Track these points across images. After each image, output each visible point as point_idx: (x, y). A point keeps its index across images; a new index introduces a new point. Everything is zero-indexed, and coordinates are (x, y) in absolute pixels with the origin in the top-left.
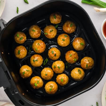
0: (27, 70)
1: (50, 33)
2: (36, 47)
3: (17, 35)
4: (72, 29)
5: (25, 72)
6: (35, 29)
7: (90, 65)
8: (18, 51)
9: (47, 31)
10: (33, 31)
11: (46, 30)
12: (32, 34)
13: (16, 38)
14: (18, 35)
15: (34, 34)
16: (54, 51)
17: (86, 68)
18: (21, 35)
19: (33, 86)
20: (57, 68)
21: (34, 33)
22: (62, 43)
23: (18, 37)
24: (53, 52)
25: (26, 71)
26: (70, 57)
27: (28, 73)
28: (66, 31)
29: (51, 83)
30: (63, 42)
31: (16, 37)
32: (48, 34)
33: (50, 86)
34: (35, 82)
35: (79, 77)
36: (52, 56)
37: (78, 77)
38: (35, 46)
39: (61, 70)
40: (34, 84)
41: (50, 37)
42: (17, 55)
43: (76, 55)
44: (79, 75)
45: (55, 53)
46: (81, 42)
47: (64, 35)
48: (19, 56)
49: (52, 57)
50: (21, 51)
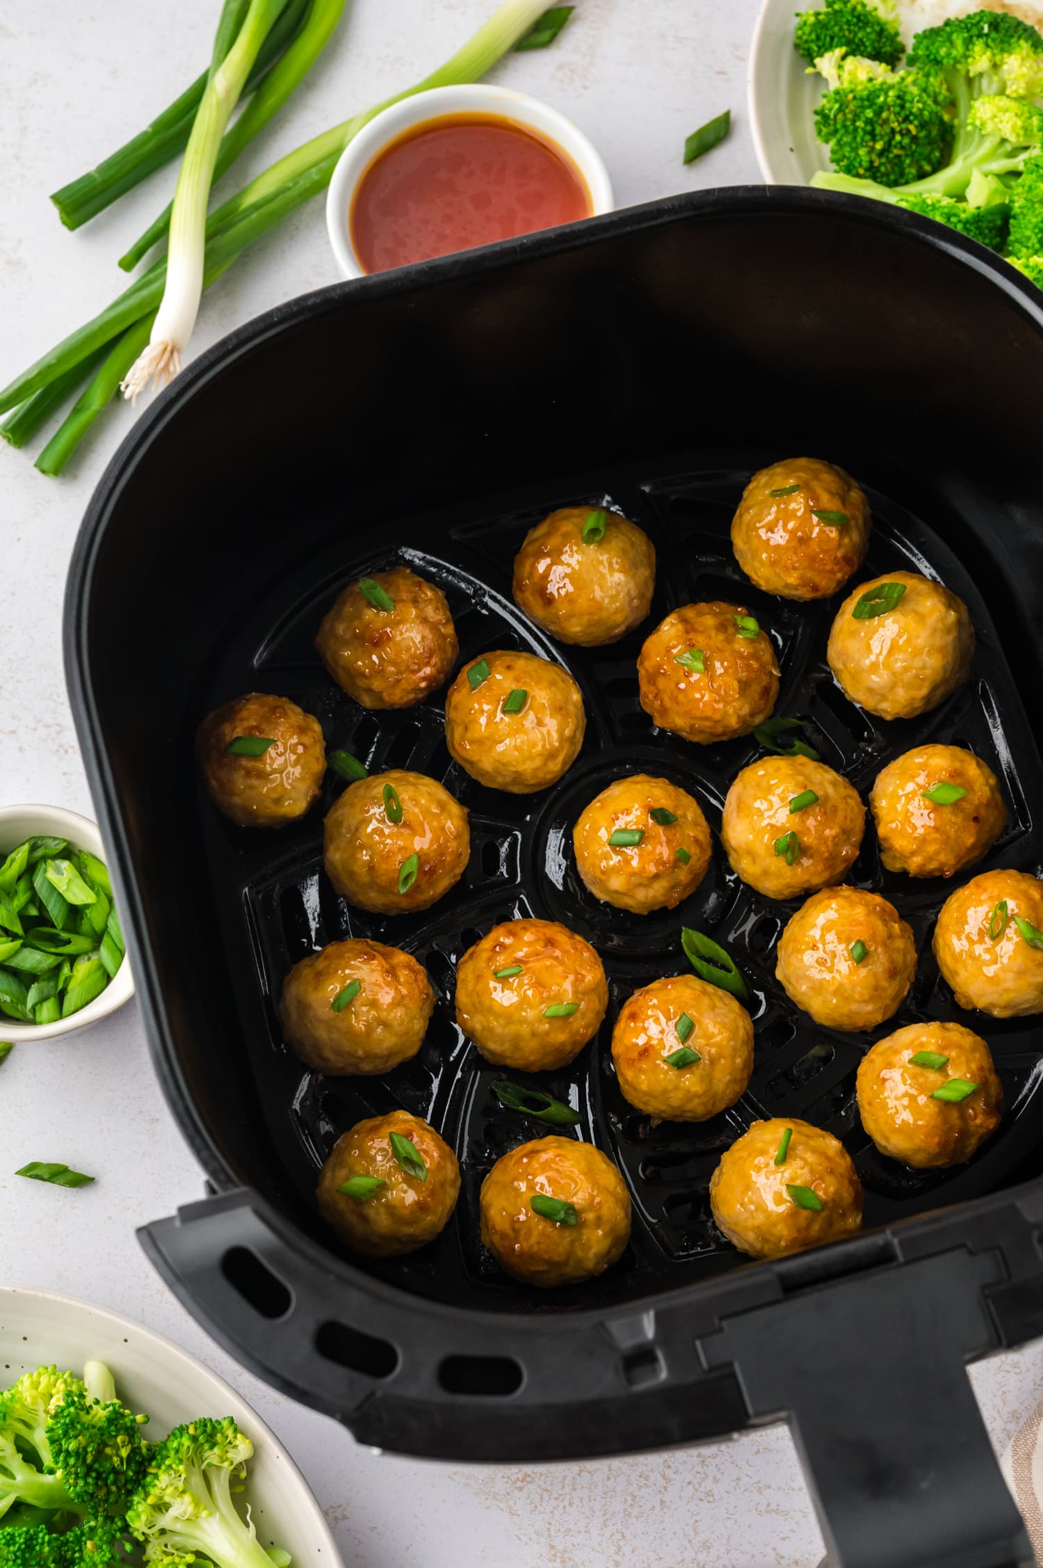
0: (774, 1152)
1: (407, 825)
2: (530, 1014)
3: (358, 1201)
4: (415, 601)
5: (798, 1183)
6: (333, 988)
7: (834, 487)
8: (540, 1226)
9: (387, 857)
10: (350, 1003)
11: (371, 868)
12: (386, 1025)
13: (382, 1221)
14: (359, 1183)
15: (386, 997)
16: (620, 824)
17: (855, 536)
18: (365, 1155)
19: (964, 1133)
20: (811, 822)
21: (374, 1004)
22: (540, 723)
23: (383, 1187)
24: (624, 830)
25: (788, 1172)
26: (708, 666)
27: (810, 1157)
28: (428, 670)
29: (963, 921)
30: (531, 715)
31: (371, 1212)
32: (422, 857)
33: (997, 936)
34: (922, 1099)
35: (936, 615)
36: (665, 852)
37: (935, 630)
38: (523, 1021)
39: (830, 790)
40: (946, 1104)
41: (453, 845)
42: (586, 1247)
43: (700, 614)
44: (921, 618)
45: (634, 817)
46: (566, 537)
47: (465, 691)
48: (599, 1221)
49: (681, 859)
50: (548, 1192)
